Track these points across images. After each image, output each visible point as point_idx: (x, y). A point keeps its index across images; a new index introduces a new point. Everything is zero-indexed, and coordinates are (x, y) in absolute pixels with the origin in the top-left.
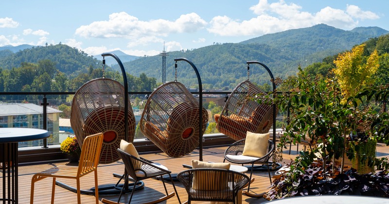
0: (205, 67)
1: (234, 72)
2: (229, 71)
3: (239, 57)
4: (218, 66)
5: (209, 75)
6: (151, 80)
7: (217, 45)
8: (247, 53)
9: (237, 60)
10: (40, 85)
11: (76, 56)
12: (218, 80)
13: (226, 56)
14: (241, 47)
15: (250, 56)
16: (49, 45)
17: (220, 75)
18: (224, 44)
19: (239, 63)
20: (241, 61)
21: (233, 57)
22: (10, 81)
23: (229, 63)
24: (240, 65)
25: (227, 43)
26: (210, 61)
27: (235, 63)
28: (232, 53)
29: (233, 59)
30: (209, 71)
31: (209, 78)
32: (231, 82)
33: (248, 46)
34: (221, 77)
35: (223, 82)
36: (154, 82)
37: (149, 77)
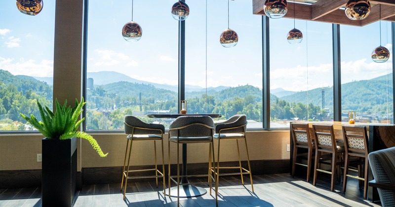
0: (347, 98)
1: (370, 100)
2: (366, 100)
3: (373, 90)
4: (357, 97)
5: (350, 104)
6: (316, 107)
7: (355, 82)
8: (379, 87)
9: (371, 92)
10: (248, 112)
11: (258, 92)
12: (358, 107)
13: (363, 90)
14: (374, 83)
15: (382, 89)
16: (240, 86)
17: (359, 103)
18: (360, 81)
19: (373, 95)
20: (375, 93)
21: (369, 90)
22: (228, 109)
23: (365, 95)
24: (375, 96)
25: (362, 81)
26: (350, 94)
27: (370, 94)
28: (367, 87)
29: (369, 91)
30: (350, 100)
31: (351, 105)
32: (368, 108)
33: (380, 81)
34: (360, 104)
35: (362, 109)
36: (319, 109)
37: (315, 105)
